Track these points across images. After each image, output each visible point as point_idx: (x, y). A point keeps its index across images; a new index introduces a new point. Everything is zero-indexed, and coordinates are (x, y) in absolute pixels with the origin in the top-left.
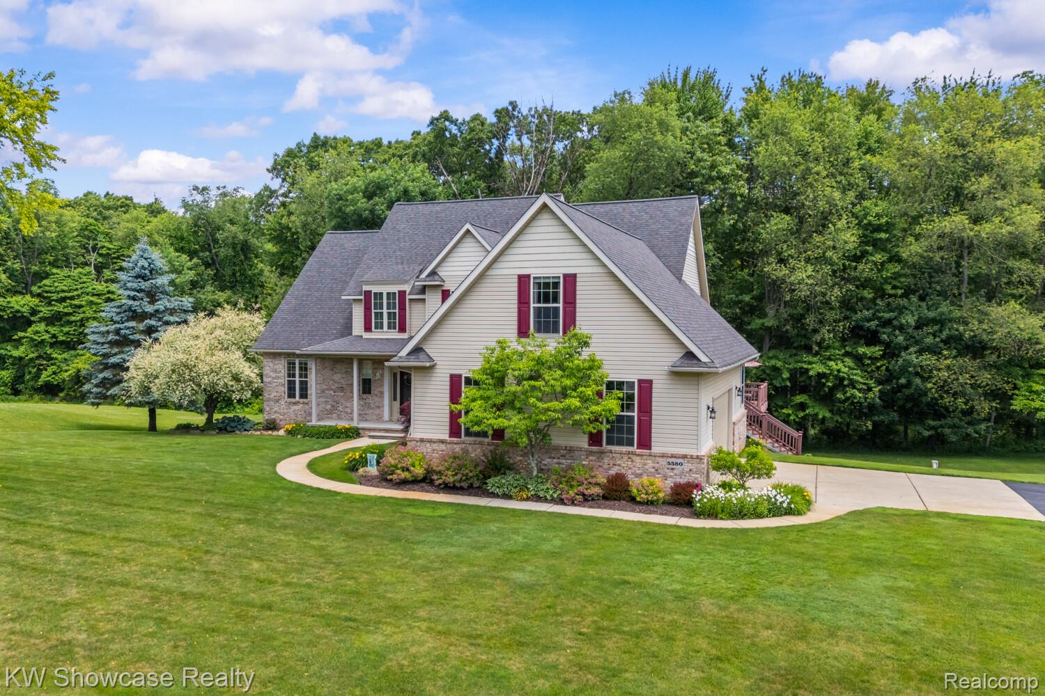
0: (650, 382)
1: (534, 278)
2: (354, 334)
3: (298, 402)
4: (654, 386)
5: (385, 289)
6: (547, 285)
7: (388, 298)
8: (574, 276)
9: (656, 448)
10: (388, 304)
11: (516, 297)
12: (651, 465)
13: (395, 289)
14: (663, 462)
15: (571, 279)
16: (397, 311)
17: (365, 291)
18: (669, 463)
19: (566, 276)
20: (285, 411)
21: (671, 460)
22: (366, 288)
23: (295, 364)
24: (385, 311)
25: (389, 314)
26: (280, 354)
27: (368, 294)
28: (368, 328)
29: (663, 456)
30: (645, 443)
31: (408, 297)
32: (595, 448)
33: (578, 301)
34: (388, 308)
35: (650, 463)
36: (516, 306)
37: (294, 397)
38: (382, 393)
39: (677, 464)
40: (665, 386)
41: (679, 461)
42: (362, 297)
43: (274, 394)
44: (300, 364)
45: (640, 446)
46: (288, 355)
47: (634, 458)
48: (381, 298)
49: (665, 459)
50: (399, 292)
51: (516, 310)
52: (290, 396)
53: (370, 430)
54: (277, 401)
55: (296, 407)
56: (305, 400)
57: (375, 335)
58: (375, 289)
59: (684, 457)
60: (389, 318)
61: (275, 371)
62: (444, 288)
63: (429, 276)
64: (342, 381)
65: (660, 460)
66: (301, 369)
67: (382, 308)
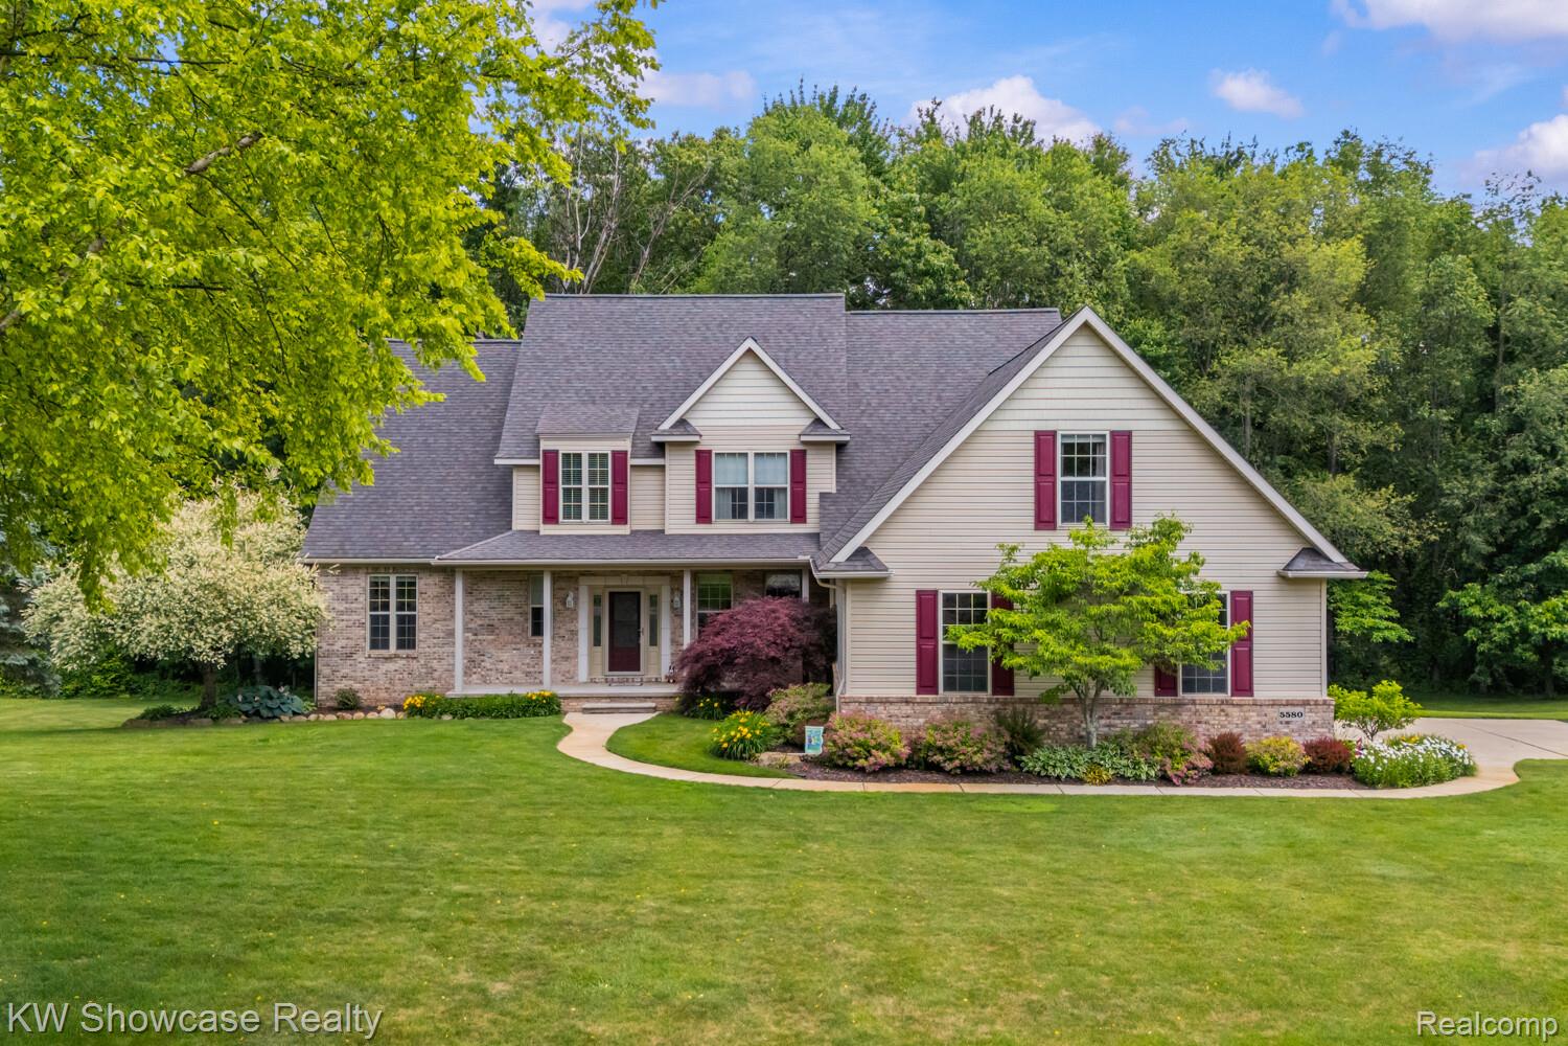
0: (1249, 595)
1: (1063, 436)
2: (514, 527)
3: (396, 656)
4: (1255, 600)
5: (585, 448)
6: (1083, 448)
7: (592, 464)
8: (1128, 435)
9: (1261, 692)
10: (592, 475)
11: (1032, 466)
12: (1256, 719)
13: (606, 447)
14: (1273, 713)
15: (1123, 441)
16: (609, 486)
17: (545, 452)
18: (1282, 715)
19: (1114, 434)
20: (367, 673)
21: (1284, 710)
22: (545, 445)
23: (387, 584)
24: (585, 486)
25: (593, 491)
26: (356, 568)
27: (550, 457)
28: (550, 517)
29: (1274, 704)
30: (1243, 686)
31: (631, 462)
32: (1168, 699)
33: (1134, 473)
34: (592, 481)
35: (1253, 717)
36: (1032, 480)
37: (386, 646)
38: (574, 633)
39: (1294, 715)
40: (1272, 600)
41: (1297, 710)
42: (540, 462)
43: (343, 642)
44: (400, 584)
45: (1237, 691)
46: (376, 568)
47: (1230, 709)
48: (579, 464)
49: (1276, 708)
50: (614, 453)
51: (1032, 486)
52: (374, 645)
53: (578, 698)
54: (350, 656)
55: (391, 666)
56: (410, 652)
57: (565, 528)
58: (564, 447)
59: (1306, 703)
60: (593, 498)
61: (346, 599)
62: (700, 448)
63: (674, 426)
64: (493, 614)
65: (1269, 710)
66: (400, 594)
67: (579, 480)
